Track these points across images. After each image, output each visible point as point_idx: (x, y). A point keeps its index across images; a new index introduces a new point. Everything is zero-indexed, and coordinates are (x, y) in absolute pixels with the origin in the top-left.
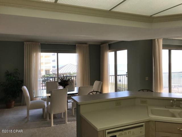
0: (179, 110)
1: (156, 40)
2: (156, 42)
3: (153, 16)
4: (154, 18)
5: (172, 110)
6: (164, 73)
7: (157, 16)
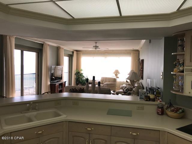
0: (35, 113)
1: (8, 37)
2: (8, 40)
3: (9, 6)
4: (10, 8)
5: (28, 115)
6: (17, 75)
7: (15, 7)
